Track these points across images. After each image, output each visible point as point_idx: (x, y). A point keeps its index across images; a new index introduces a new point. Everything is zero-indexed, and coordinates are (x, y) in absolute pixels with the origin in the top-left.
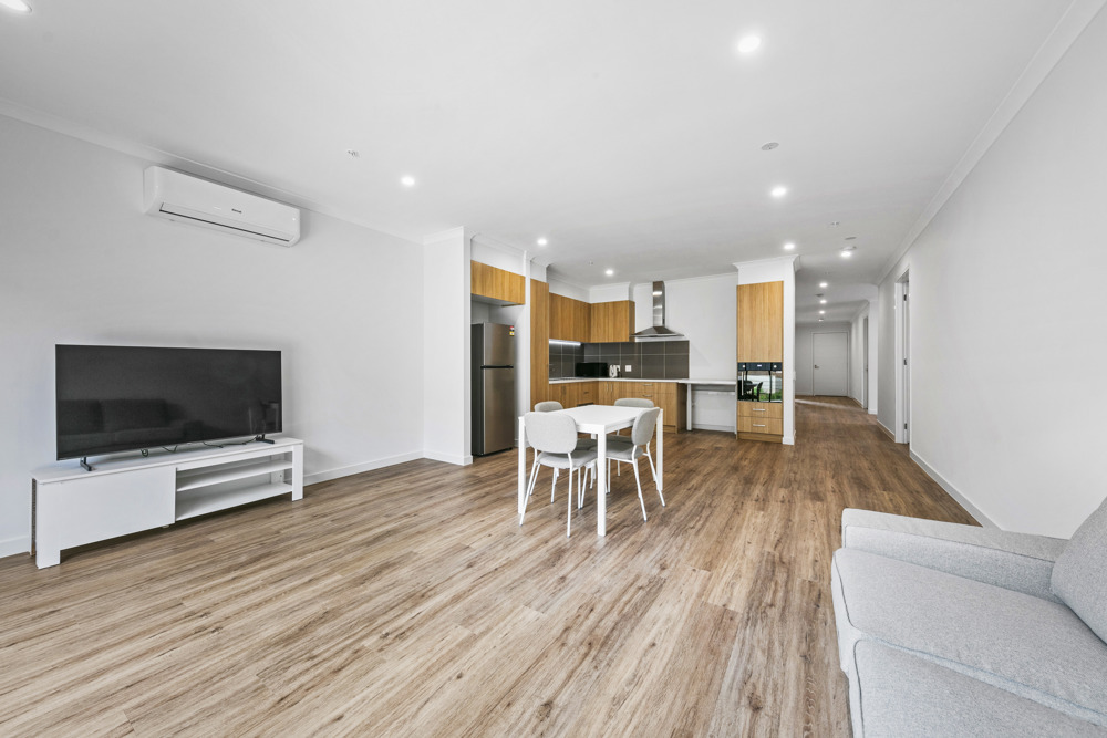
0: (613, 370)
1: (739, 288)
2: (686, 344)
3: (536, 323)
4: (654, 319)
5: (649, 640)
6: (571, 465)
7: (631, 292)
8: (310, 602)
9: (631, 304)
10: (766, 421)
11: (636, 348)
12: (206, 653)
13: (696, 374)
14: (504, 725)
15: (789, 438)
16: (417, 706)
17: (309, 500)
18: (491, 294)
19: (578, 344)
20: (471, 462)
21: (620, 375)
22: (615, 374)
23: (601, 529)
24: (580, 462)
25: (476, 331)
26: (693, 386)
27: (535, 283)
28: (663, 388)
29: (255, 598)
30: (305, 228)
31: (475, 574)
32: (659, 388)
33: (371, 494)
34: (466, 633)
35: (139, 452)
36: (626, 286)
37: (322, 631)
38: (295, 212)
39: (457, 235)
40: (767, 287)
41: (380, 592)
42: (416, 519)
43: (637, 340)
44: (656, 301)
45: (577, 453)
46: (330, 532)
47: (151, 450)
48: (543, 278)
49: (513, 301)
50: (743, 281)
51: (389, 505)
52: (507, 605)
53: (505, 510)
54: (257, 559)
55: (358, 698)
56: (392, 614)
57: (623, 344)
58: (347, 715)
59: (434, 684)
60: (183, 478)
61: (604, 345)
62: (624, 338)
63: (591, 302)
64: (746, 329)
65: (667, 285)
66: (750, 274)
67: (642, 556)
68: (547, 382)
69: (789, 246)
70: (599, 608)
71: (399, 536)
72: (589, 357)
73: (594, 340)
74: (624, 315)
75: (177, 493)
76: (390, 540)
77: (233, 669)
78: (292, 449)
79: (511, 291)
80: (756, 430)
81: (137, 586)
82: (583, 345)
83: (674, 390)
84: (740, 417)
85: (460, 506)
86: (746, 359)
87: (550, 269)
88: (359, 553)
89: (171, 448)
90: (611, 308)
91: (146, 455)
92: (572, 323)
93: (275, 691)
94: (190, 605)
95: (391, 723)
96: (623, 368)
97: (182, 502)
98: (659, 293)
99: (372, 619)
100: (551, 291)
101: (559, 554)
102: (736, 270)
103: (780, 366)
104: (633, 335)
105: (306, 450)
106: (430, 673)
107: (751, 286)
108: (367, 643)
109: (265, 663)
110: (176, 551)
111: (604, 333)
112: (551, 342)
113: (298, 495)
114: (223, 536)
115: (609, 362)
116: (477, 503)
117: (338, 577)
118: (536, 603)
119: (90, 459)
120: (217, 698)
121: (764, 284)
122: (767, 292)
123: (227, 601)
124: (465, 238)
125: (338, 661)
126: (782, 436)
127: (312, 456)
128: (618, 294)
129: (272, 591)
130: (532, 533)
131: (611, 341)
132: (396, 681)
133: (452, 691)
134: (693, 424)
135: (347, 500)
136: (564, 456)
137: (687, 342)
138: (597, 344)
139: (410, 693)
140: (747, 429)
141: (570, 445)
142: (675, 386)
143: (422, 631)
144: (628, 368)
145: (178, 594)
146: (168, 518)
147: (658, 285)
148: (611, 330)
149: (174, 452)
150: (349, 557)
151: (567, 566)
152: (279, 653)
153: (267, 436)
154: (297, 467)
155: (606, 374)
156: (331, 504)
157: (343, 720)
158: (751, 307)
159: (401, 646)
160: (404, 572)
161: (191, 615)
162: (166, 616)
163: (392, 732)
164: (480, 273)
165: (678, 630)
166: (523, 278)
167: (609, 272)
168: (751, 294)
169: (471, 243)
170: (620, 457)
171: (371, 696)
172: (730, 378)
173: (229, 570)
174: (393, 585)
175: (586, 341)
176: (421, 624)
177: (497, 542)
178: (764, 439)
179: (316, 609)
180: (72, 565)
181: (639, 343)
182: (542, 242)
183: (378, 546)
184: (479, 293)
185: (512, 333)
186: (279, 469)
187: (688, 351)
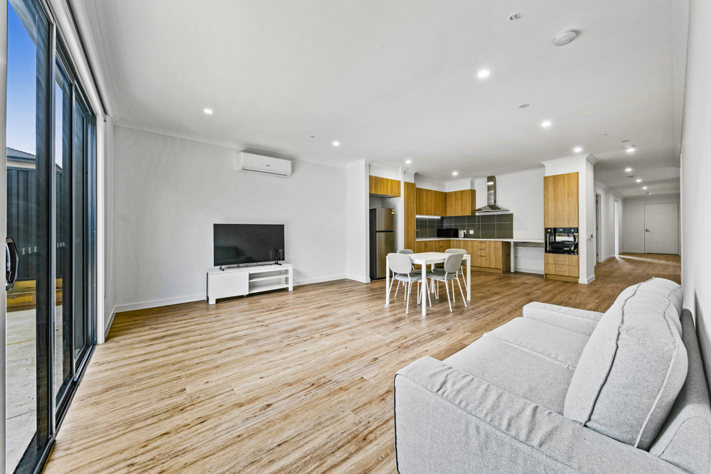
0: (461, 233)
1: (546, 178)
2: (511, 216)
3: (408, 207)
4: (489, 199)
5: (426, 349)
6: (409, 280)
7: (472, 183)
8: (296, 323)
9: (473, 192)
10: (566, 268)
11: (477, 219)
12: (264, 331)
13: (518, 236)
14: (358, 361)
15: (583, 280)
17: (295, 291)
18: (380, 192)
19: (439, 217)
20: (369, 281)
21: (465, 236)
22: (463, 236)
23: (424, 313)
24: (415, 279)
25: (373, 213)
26: (517, 244)
27: (407, 184)
28: (492, 245)
29: (278, 319)
30: (293, 169)
31: (360, 322)
32: (490, 245)
33: (321, 291)
34: (352, 338)
35: (236, 265)
36: (469, 181)
37: (300, 331)
38: (289, 163)
39: (362, 163)
40: (566, 177)
41: (321, 323)
42: (339, 302)
43: (477, 214)
44: (489, 188)
45: (412, 275)
46: (303, 303)
47: (240, 265)
48: (412, 181)
49: (394, 195)
50: (547, 174)
51: (328, 296)
52: (370, 332)
53: (380, 302)
54: (278, 309)
55: (312, 347)
56: (325, 329)
57: (468, 216)
58: (308, 351)
59: (337, 348)
60: (251, 276)
61: (455, 217)
62: (468, 213)
63: (447, 191)
64: (551, 205)
65: (497, 178)
66: (554, 168)
67: (440, 325)
68: (415, 240)
69: (578, 150)
70: (409, 338)
71: (330, 307)
72: (446, 225)
73: (449, 214)
74: (468, 199)
75: (249, 283)
76: (326, 308)
77: (273, 336)
78: (288, 268)
79: (392, 190)
80: (559, 273)
81: (241, 312)
82: (442, 218)
83: (500, 246)
84: (546, 264)
85: (359, 299)
86: (552, 225)
87: (417, 175)
88: (314, 311)
89: (246, 264)
90: (459, 194)
91: (238, 267)
92: (433, 205)
93: (286, 342)
94: (257, 319)
96: (468, 232)
97: (251, 286)
98: (492, 183)
99: (317, 330)
100: (417, 186)
101: (400, 320)
102: (543, 166)
103: (577, 230)
104: (474, 211)
105: (294, 270)
106: (336, 345)
107: (554, 176)
108: (315, 336)
109: (283, 336)
110: (250, 304)
111: (455, 210)
112: (418, 216)
113: (291, 289)
114: (266, 300)
115: (459, 228)
116: (368, 298)
117: (306, 317)
118: (383, 333)
119: (223, 267)
120: (269, 341)
121: (564, 175)
122: (566, 180)
123: (269, 319)
124: (366, 164)
125: (305, 339)
126: (579, 278)
127: (296, 273)
128: (465, 185)
129: (284, 318)
130: (390, 311)
131: (460, 215)
133: (343, 351)
134: (515, 268)
135: (310, 293)
136: (405, 275)
137: (512, 215)
138: (451, 217)
140: (552, 272)
141: (408, 270)
142: (501, 243)
143: (334, 335)
144: (472, 232)
145: (254, 316)
146: (246, 292)
147: (491, 178)
148: (459, 210)
149: (247, 266)
150: (311, 312)
151: (401, 324)
152: (286, 334)
153: (279, 262)
154: (290, 276)
155: (456, 235)
156: (304, 294)
158: (555, 191)
159: (327, 338)
160: (330, 318)
161: (258, 321)
162: (251, 321)
164: (374, 181)
165: (440, 349)
166: (399, 182)
167: (455, 174)
168: (554, 182)
169: (369, 166)
170: (439, 278)
171: (316, 348)
172: (540, 238)
173: (268, 311)
174: (326, 322)
175: (443, 216)
176: (335, 333)
177: (373, 313)
178: (565, 279)
179: (299, 325)
180: (220, 304)
181: (479, 216)
182: (408, 162)
183: (321, 309)
184: (373, 192)
185: (393, 213)
186: (283, 277)
187: (512, 221)
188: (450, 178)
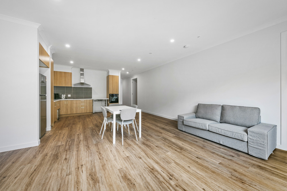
0: (63, 96)
1: (108, 75)
11: (73, 89)
13: (94, 97)
16: (198, 175)
21: (66, 98)
32: (86, 102)
34: (173, 164)
36: (70, 68)
44: (81, 74)
49: (47, 66)
55: (196, 185)
57: (67, 87)
58: (203, 188)
59: (191, 171)
62: (70, 85)
64: (111, 86)
74: (70, 77)
83: (92, 102)
86: (111, 93)
90: (63, 74)
95: (204, 179)
96: (67, 96)
103: (118, 95)
111: (60, 83)
131: (63, 86)
132: (190, 178)
133: (194, 168)
137: (92, 88)
139: (194, 175)
144: (69, 96)
147: (82, 70)
148: (63, 82)
157: (204, 188)
158: (112, 81)
159: (176, 176)
163: (207, 179)
166: (49, 56)
167: (72, 62)
168: (112, 78)
171: (195, 182)
181: (74, 87)
182: (68, 46)
185: (46, 80)
187: (92, 91)
188: (68, 64)
